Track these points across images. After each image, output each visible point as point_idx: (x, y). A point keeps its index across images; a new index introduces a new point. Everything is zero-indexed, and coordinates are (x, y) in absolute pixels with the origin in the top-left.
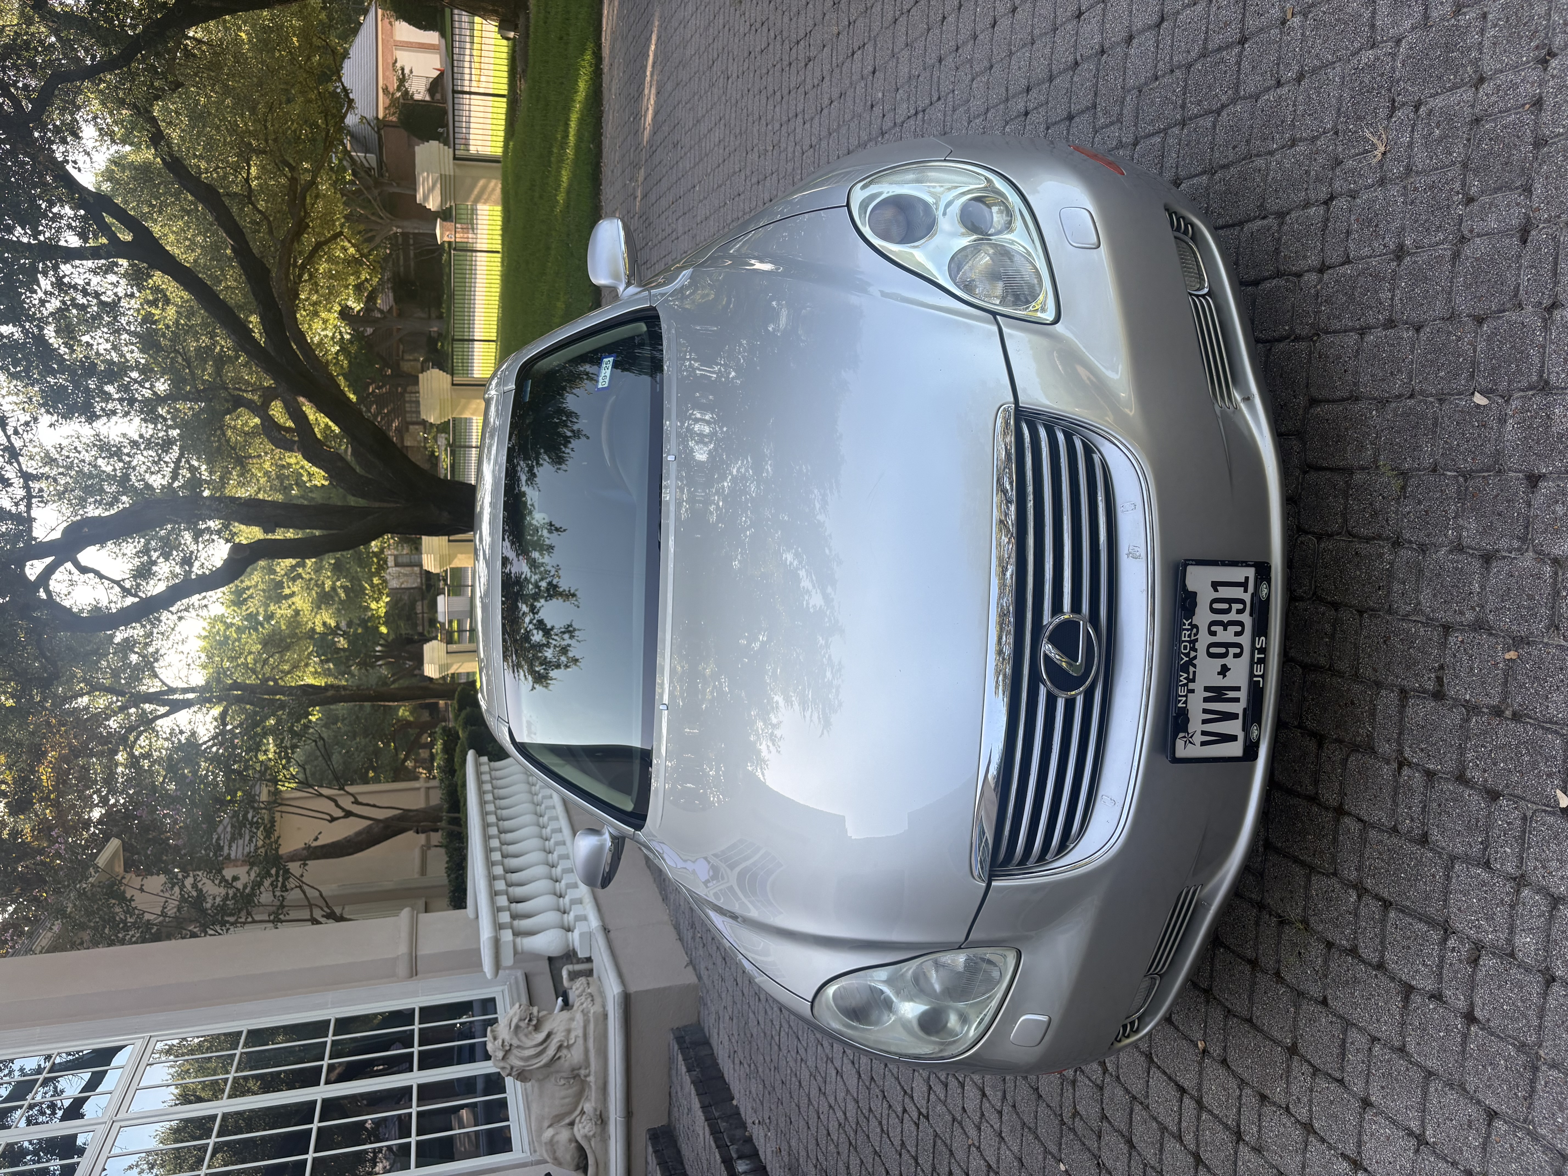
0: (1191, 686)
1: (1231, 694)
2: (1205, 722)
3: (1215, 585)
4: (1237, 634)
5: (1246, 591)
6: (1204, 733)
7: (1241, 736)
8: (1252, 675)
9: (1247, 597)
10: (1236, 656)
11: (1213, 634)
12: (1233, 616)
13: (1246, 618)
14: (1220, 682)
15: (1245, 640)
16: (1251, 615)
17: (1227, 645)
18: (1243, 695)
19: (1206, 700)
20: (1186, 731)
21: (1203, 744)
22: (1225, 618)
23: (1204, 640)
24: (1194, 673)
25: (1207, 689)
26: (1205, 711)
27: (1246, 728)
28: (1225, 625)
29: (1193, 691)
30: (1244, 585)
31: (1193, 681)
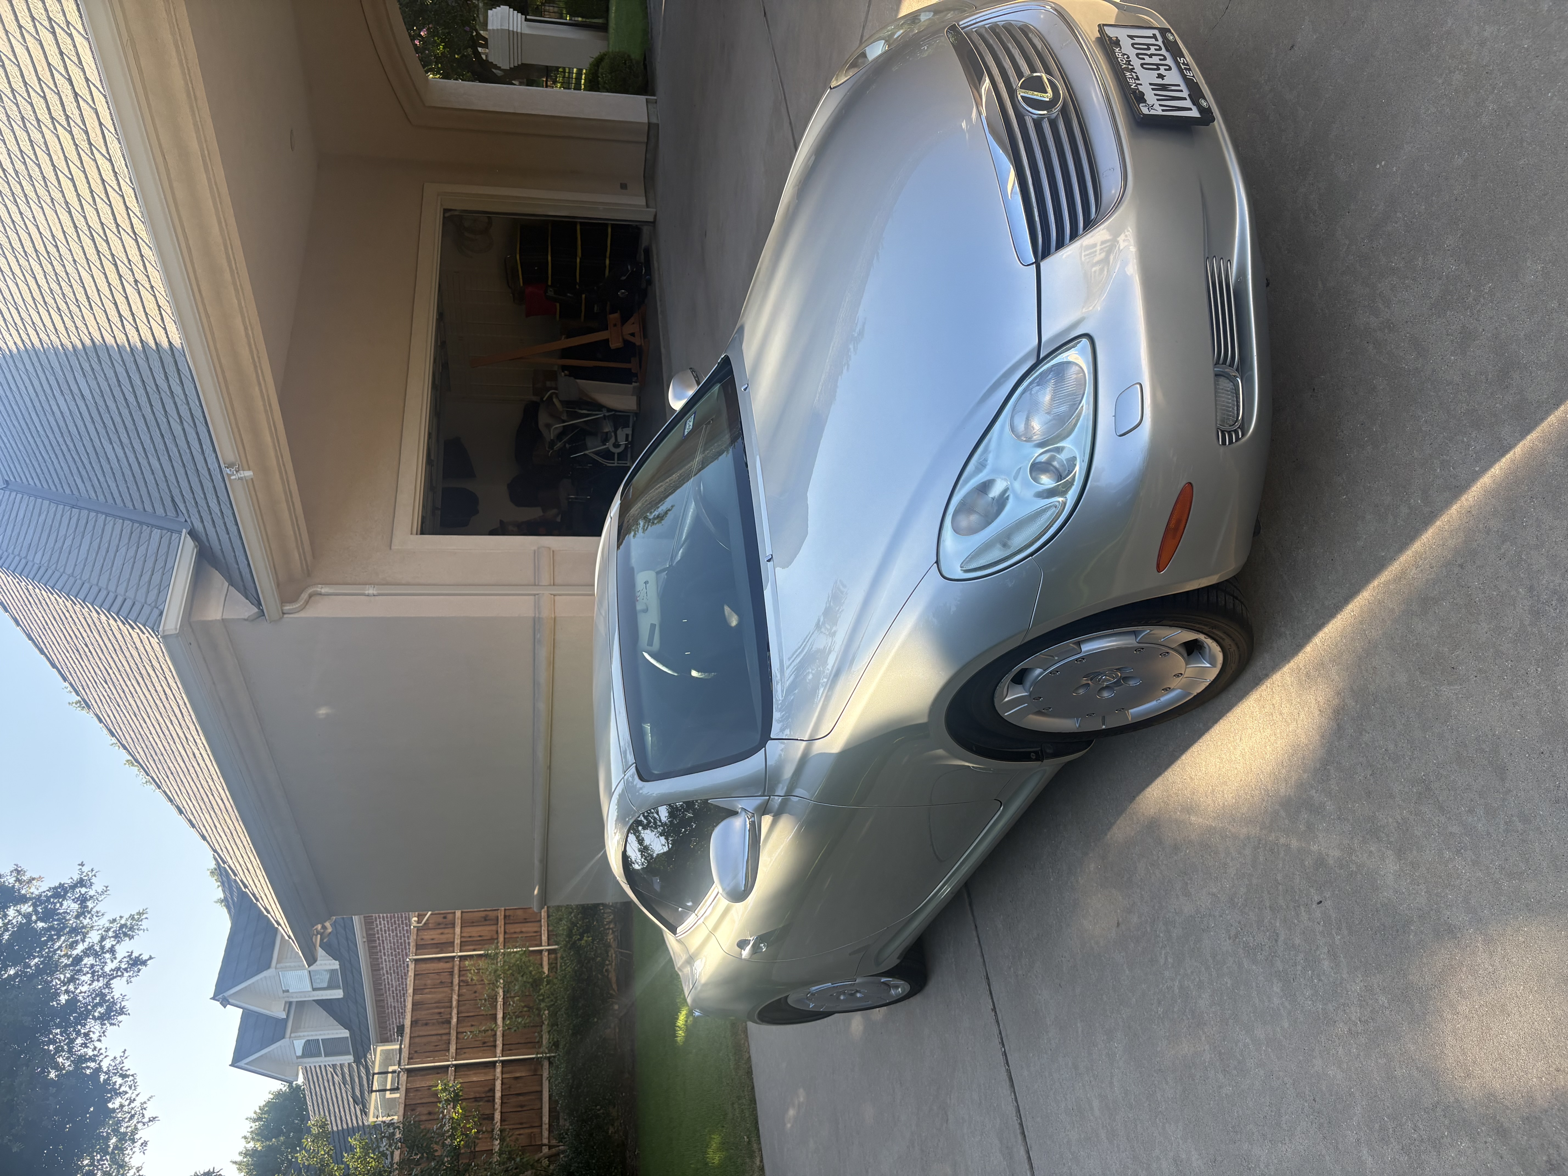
0: (1137, 82)
1: (1173, 88)
2: (1158, 100)
3: (1131, 37)
4: (1160, 60)
5: (1157, 40)
6: (1160, 105)
7: (1194, 108)
8: (1184, 77)
9: (1160, 43)
10: (1166, 70)
11: (1143, 59)
12: (1152, 50)
13: (1163, 52)
14: (1160, 81)
15: (1169, 61)
16: (1167, 50)
17: (1157, 65)
18: (1183, 87)
19: (1153, 89)
20: (1145, 101)
21: (1163, 110)
22: (1149, 52)
23: (1136, 63)
24: (1137, 76)
25: (1151, 84)
26: (1156, 95)
27: (1195, 102)
28: (1151, 56)
29: (1141, 85)
30: (1154, 37)
31: (1138, 79)
